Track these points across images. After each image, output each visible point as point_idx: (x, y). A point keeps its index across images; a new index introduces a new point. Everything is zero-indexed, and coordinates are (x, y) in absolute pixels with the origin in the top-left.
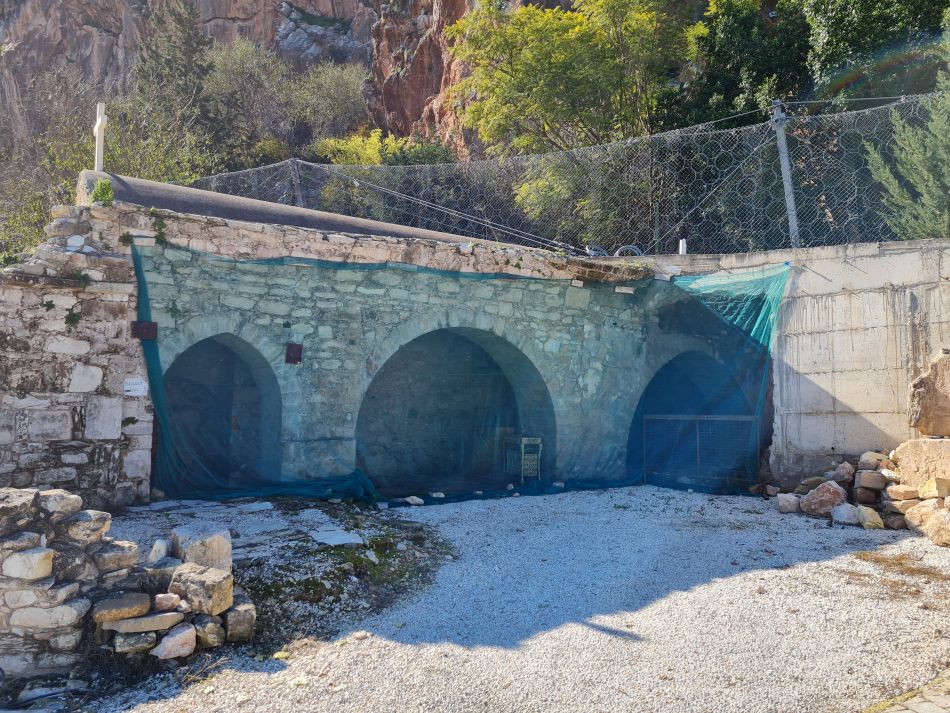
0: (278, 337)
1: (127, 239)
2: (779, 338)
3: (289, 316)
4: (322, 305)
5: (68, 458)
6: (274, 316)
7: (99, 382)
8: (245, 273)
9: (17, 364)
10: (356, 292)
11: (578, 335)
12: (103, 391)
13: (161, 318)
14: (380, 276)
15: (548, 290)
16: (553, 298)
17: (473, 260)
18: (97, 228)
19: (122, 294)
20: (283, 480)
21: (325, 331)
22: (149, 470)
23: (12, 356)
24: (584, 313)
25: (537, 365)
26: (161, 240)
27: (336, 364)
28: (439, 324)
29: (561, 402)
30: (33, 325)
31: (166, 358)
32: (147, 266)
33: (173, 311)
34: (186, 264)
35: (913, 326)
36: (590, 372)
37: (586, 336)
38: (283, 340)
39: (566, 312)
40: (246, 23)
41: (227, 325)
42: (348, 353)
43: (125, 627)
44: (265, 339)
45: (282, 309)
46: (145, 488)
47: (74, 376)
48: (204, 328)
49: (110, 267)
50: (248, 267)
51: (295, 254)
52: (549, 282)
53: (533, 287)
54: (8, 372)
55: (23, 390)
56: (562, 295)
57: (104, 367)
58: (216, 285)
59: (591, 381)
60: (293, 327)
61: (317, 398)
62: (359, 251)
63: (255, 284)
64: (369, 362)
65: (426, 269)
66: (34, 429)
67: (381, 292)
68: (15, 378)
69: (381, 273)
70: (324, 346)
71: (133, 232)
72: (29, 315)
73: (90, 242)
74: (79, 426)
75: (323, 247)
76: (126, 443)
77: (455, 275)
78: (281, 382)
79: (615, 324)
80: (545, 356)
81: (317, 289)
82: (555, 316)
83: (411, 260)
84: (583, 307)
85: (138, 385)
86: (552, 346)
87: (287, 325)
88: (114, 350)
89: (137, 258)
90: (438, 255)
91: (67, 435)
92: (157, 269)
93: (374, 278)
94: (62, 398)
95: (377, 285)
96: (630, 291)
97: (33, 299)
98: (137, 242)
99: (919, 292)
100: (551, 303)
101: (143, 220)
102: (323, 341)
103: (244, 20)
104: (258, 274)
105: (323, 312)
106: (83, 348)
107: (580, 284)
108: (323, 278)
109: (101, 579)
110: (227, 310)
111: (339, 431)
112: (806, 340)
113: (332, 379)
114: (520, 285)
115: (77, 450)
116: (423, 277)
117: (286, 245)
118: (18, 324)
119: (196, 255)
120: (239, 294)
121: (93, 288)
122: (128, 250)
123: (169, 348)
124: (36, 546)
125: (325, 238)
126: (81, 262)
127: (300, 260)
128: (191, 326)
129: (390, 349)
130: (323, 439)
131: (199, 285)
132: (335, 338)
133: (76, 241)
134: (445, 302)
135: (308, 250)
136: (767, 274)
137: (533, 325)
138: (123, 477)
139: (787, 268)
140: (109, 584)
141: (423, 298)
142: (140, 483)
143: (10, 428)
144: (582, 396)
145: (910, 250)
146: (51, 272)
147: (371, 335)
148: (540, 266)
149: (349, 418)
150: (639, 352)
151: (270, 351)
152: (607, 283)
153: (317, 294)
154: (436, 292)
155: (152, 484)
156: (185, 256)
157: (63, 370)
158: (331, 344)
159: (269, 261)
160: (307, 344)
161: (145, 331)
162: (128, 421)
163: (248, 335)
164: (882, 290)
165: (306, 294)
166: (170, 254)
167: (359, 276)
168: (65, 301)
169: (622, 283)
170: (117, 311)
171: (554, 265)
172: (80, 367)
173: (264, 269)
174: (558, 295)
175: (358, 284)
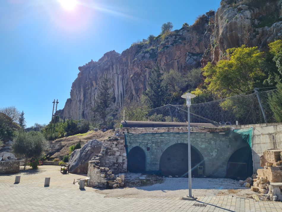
0: (146, 146)
1: (124, 133)
2: (252, 145)
3: (147, 143)
4: (153, 140)
5: (116, 165)
6: (145, 143)
7: (119, 154)
8: (140, 136)
9: (109, 152)
10: (159, 138)
11: (210, 144)
12: (120, 155)
13: (128, 144)
14: (163, 135)
15: (201, 135)
16: (202, 136)
17: (182, 130)
18: (120, 132)
19: (122, 141)
20: (147, 171)
21: (154, 145)
22: (127, 167)
23: (109, 151)
24: (211, 139)
25: (199, 150)
26: (128, 132)
27: (156, 151)
28: (176, 143)
29: (206, 158)
30: (111, 146)
31: (129, 150)
32: (126, 136)
33: (130, 143)
34: (131, 136)
35: (274, 143)
36: (214, 152)
37: (212, 144)
38: (146, 147)
39: (206, 139)
40: (179, 60)
41: (138, 145)
42: (158, 149)
43: (110, 183)
44: (144, 147)
45: (146, 142)
46: (126, 170)
47: (117, 153)
48: (134, 145)
49: (121, 137)
50: (141, 135)
51: (148, 132)
52: (201, 133)
53: (197, 134)
54: (108, 153)
55: (110, 155)
56: (205, 135)
57: (120, 152)
58: (136, 138)
59: (214, 154)
60: (148, 144)
61: (152, 157)
62: (159, 131)
63: (142, 138)
64: (162, 150)
65: (172, 133)
66: (111, 161)
67: (164, 137)
68: (109, 154)
69: (163, 134)
70: (153, 148)
71: (124, 132)
72: (111, 145)
73: (119, 134)
74: (117, 160)
75: (153, 131)
76: (123, 163)
77: (178, 133)
78: (146, 154)
79: (221, 141)
80: (201, 148)
81: (152, 138)
82: (203, 140)
83: (169, 131)
84: (211, 137)
85: (125, 154)
86: (203, 146)
87: (147, 144)
88: (121, 149)
89: (125, 135)
90: (175, 130)
91: (115, 162)
92: (128, 137)
93: (162, 135)
94: (115, 156)
95: (163, 136)
96: (224, 133)
97: (111, 143)
98: (125, 133)
99: (274, 135)
100: (202, 137)
101: (125, 130)
102: (153, 147)
103: (178, 59)
104: (142, 136)
105: (153, 142)
106: (117, 149)
107: (209, 133)
108: (153, 136)
109: (110, 178)
110: (138, 142)
111: (156, 163)
112: (257, 145)
113: (155, 153)
114: (194, 134)
115: (117, 164)
116: (172, 134)
117: (146, 131)
118: (109, 146)
119: (133, 134)
120: (139, 140)
121: (119, 140)
122: (124, 134)
123: (129, 149)
124: (104, 173)
125: (153, 129)
126: (117, 137)
127: (149, 133)
128: (132, 145)
129: (166, 148)
130: (153, 164)
131: (133, 139)
132: (155, 146)
133: (117, 134)
134: (177, 139)
135: (150, 131)
136: (249, 130)
137: (198, 142)
138: (123, 168)
139: (252, 129)
140: (111, 179)
141: (172, 138)
142: (125, 169)
143: (108, 160)
144: (212, 157)
145: (272, 125)
146: (114, 139)
147: (162, 145)
148: (198, 130)
149: (158, 160)
150: (228, 147)
151: (144, 148)
152: (217, 132)
153: (152, 139)
154: (175, 137)
155: (127, 170)
156: (131, 134)
157: (115, 152)
158: (154, 147)
159: (144, 134)
160: (150, 147)
161: (126, 146)
162: (123, 160)
163: (141, 146)
164: (268, 134)
165: (150, 139)
166: (129, 134)
167: (159, 135)
168: (115, 143)
169: (221, 132)
170: (122, 144)
171: (201, 129)
172: (117, 152)
173: (143, 135)
174: (204, 135)
175: (159, 136)
